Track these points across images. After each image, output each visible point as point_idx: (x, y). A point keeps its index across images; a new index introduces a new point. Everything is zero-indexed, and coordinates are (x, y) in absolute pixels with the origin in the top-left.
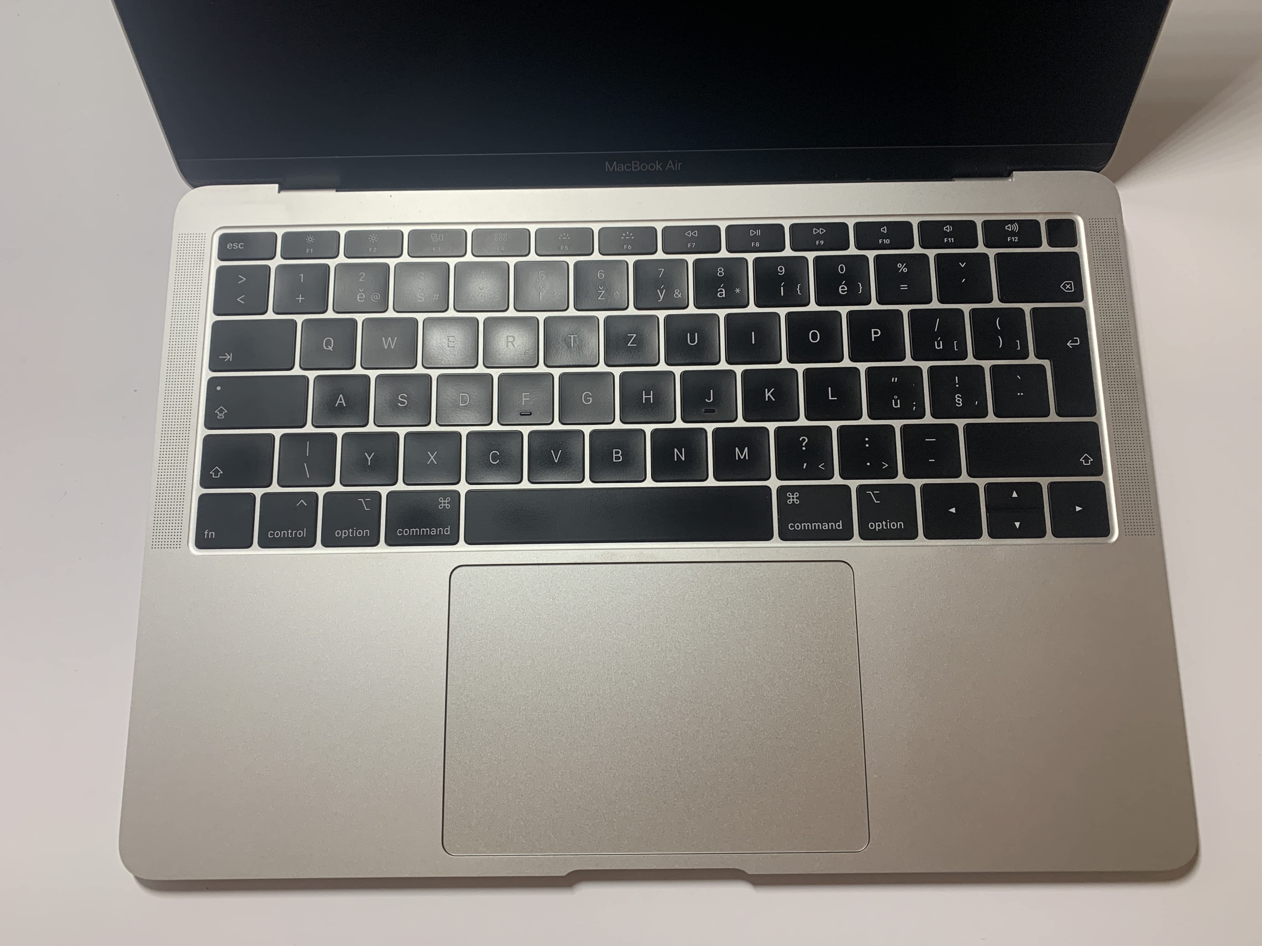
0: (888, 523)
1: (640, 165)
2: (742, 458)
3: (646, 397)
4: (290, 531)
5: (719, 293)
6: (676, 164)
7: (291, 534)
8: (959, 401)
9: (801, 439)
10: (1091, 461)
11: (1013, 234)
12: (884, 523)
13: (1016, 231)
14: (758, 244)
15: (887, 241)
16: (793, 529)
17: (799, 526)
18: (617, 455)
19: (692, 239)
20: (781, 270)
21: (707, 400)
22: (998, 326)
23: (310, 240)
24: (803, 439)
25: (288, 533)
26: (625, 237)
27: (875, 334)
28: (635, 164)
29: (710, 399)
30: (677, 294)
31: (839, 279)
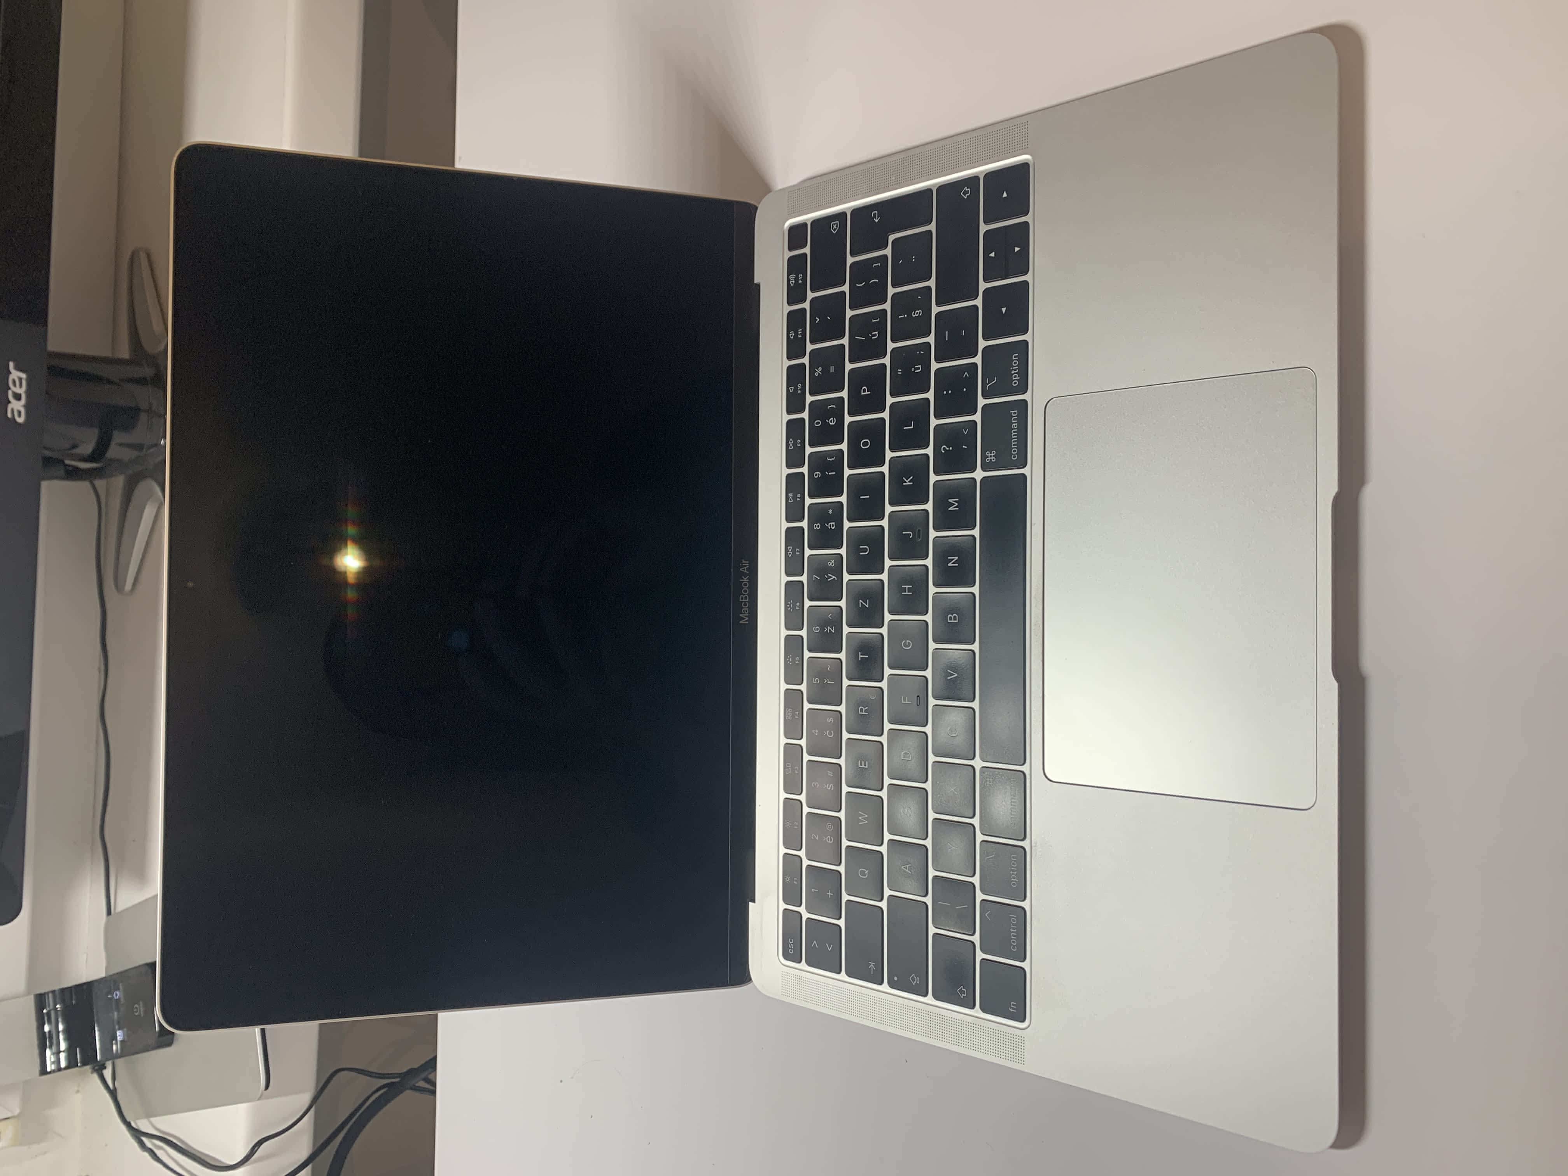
0: (1014, 368)
1: (744, 595)
2: (957, 504)
3: (907, 591)
4: (1012, 930)
5: (832, 528)
6: (743, 564)
7: (1014, 929)
8: (918, 313)
9: (943, 452)
10: (967, 188)
11: (796, 279)
12: (1013, 372)
13: (795, 276)
14: (799, 495)
15: (800, 386)
16: (1016, 455)
17: (1015, 450)
18: (952, 619)
19: (794, 551)
20: (817, 474)
21: (911, 537)
22: (861, 285)
23: (788, 879)
24: (943, 450)
25: (1013, 932)
26: (791, 608)
27: (865, 392)
28: (742, 598)
29: (910, 534)
30: (831, 564)
31: (825, 424)
